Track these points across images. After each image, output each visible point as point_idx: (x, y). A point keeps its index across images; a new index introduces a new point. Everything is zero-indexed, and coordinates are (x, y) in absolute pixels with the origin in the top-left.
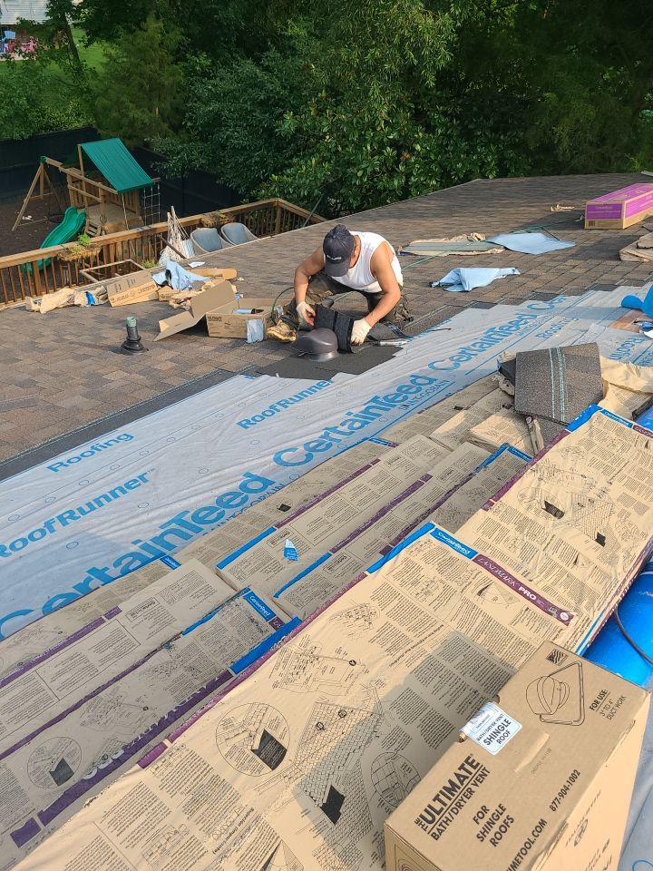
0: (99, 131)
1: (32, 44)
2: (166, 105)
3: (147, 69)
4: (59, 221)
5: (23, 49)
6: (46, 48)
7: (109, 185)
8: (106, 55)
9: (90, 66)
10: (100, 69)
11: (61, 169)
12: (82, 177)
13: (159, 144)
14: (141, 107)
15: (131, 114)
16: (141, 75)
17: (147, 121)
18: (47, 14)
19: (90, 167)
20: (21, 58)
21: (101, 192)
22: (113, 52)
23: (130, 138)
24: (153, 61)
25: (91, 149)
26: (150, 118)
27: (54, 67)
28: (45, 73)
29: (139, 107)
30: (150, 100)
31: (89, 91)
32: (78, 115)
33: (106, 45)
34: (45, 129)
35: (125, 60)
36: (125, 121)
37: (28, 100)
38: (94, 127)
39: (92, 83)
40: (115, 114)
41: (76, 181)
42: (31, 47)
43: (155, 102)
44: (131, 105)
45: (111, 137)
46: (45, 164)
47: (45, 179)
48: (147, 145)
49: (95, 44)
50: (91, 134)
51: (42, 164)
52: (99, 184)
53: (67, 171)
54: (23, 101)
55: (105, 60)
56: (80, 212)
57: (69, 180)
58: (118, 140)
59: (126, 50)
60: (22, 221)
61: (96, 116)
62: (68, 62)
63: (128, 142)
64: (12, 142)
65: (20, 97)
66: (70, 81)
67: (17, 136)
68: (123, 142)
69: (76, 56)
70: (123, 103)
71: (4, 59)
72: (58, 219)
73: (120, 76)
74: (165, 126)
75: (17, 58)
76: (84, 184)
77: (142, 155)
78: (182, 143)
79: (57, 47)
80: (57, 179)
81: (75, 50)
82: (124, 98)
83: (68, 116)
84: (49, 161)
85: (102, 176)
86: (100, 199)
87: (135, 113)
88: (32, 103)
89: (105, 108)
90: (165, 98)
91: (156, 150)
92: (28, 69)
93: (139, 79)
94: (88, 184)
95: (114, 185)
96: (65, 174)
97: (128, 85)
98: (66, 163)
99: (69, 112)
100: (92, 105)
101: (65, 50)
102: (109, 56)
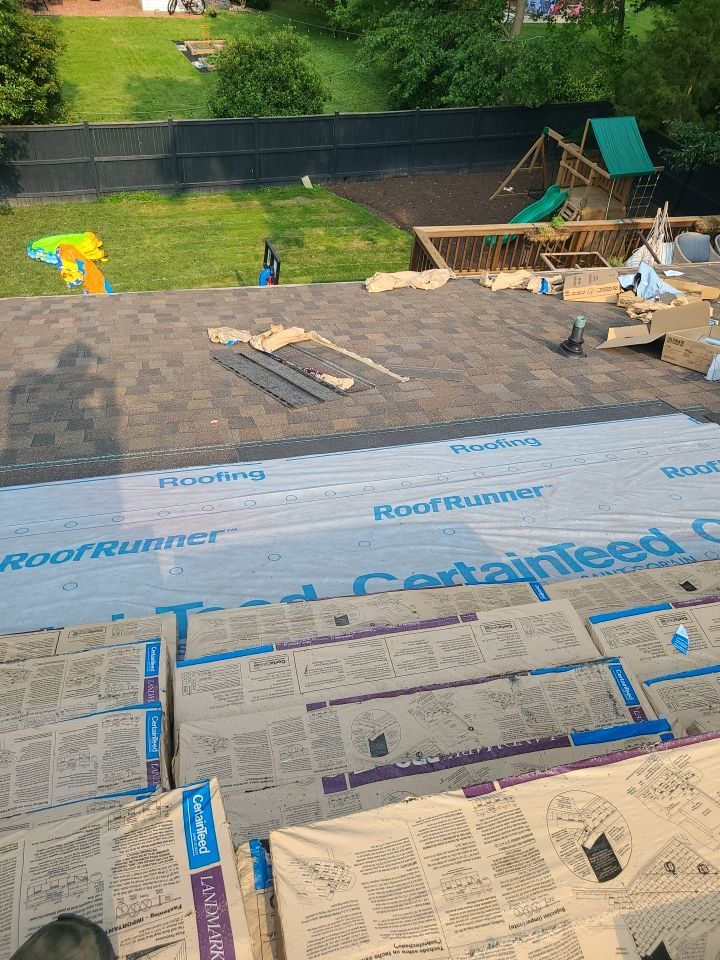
0: (616, 107)
1: (580, 6)
2: (704, 85)
3: (697, 41)
4: (537, 198)
5: (568, 11)
6: (593, 11)
7: (604, 166)
8: (655, 22)
9: (633, 33)
10: (642, 38)
11: (561, 143)
12: (579, 155)
13: (676, 127)
14: (673, 84)
15: (658, 91)
16: (687, 48)
17: (674, 101)
19: (592, 147)
20: (563, 21)
21: (592, 174)
22: (664, 19)
23: (647, 118)
24: (708, 33)
25: (600, 126)
26: (678, 99)
27: (594, 32)
28: (582, 39)
29: (670, 83)
30: (687, 77)
31: (621, 61)
32: (599, 87)
33: (660, 10)
34: (560, 99)
35: (675, 28)
36: (649, 99)
37: (554, 67)
38: (612, 101)
39: (627, 53)
40: (640, 90)
41: (571, 158)
42: (577, 11)
43: (692, 80)
44: (662, 81)
45: (626, 115)
46: (547, 135)
47: (540, 152)
48: (663, 127)
49: (648, 8)
50: (604, 110)
51: (543, 136)
52: (594, 165)
53: (566, 146)
54: (550, 66)
55: (652, 28)
56: (563, 191)
57: (564, 156)
58: (633, 119)
59: (682, 19)
60: (503, 192)
61: (617, 90)
62: (610, 28)
63: (642, 122)
64: (523, 109)
65: (547, 62)
66: (604, 49)
67: (529, 103)
68: (638, 122)
69: (621, 22)
70: (655, 77)
71: (546, 21)
72: (537, 194)
73: (662, 46)
74: (693, 108)
75: (560, 20)
76: (578, 161)
77: (654, 139)
78: (705, 131)
79: (605, 11)
80: (553, 151)
81: (621, 14)
82: (658, 73)
83: (587, 86)
84: (552, 133)
85: (600, 156)
86: (588, 182)
87: (664, 91)
88: (557, 69)
89: (631, 82)
90: (705, 76)
91: (671, 134)
92: (567, 34)
93: (683, 52)
94: (582, 163)
95: (610, 168)
96: (562, 149)
97: (667, 58)
98: (568, 138)
99: (591, 82)
100: (618, 77)
101: (612, 15)
102: (658, 24)
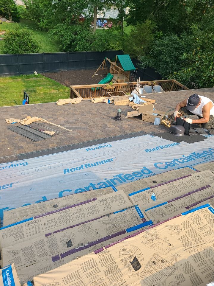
0: (124, 52)
1: (111, 25)
2: (146, 46)
3: (143, 35)
4: (105, 77)
5: (108, 26)
6: (115, 26)
7: (122, 68)
8: (131, 30)
9: (126, 32)
10: (129, 34)
11: (110, 62)
12: (115, 65)
13: (140, 57)
15: (134, 48)
16: (140, 37)
17: (138, 50)
18: (118, 16)
19: (118, 62)
20: (107, 28)
21: (119, 70)
22: (134, 29)
23: (132, 55)
24: (145, 33)
25: (120, 57)
26: (140, 50)
27: (116, 32)
28: (113, 33)
29: (137, 46)
30: (141, 44)
31: (124, 40)
32: (119, 46)
33: (132, 26)
34: (108, 50)
35: (137, 31)
36: (132, 50)
37: (106, 41)
38: (122, 50)
39: (125, 37)
40: (129, 47)
41: (113, 66)
43: (143, 45)
44: (135, 45)
45: (126, 54)
46: (106, 60)
47: (105, 64)
48: (136, 57)
49: (129, 26)
50: (121, 53)
51: (105, 60)
52: (119, 68)
53: (111, 62)
54: (105, 41)
56: (112, 75)
57: (111, 65)
58: (128, 55)
59: (138, 29)
60: (95, 75)
61: (124, 47)
62: (120, 31)
63: (131, 56)
64: (98, 52)
65: (104, 40)
66: (119, 36)
67: (100, 51)
69: (123, 29)
70: (133, 44)
71: (102, 28)
72: (105, 76)
73: (134, 36)
74: (144, 52)
77: (134, 61)
78: (148, 58)
79: (118, 26)
80: (108, 64)
81: (123, 27)
82: (134, 43)
83: (115, 46)
84: (107, 59)
85: (121, 65)
86: (118, 72)
87: (135, 48)
88: (107, 41)
89: (127, 45)
90: (146, 44)
91: (139, 59)
92: (108, 32)
93: (139, 37)
94: (116, 67)
95: (124, 68)
96: (110, 63)
97: (135, 39)
98: (112, 60)
99: (116, 45)
100: (123, 44)
101: (120, 27)
102: (132, 30)
